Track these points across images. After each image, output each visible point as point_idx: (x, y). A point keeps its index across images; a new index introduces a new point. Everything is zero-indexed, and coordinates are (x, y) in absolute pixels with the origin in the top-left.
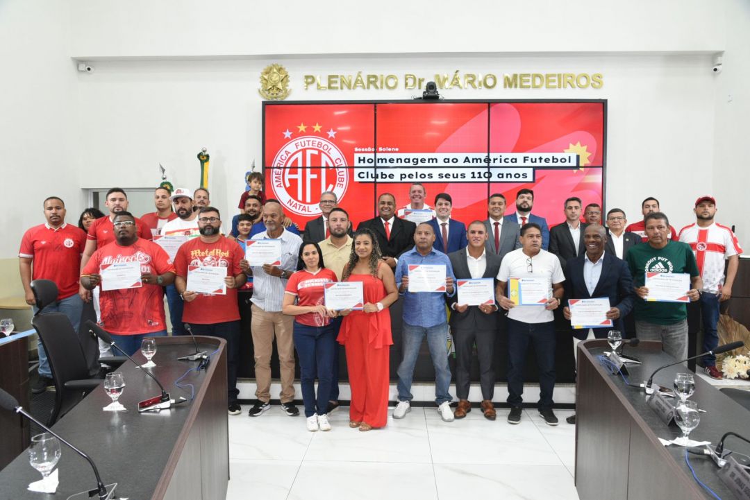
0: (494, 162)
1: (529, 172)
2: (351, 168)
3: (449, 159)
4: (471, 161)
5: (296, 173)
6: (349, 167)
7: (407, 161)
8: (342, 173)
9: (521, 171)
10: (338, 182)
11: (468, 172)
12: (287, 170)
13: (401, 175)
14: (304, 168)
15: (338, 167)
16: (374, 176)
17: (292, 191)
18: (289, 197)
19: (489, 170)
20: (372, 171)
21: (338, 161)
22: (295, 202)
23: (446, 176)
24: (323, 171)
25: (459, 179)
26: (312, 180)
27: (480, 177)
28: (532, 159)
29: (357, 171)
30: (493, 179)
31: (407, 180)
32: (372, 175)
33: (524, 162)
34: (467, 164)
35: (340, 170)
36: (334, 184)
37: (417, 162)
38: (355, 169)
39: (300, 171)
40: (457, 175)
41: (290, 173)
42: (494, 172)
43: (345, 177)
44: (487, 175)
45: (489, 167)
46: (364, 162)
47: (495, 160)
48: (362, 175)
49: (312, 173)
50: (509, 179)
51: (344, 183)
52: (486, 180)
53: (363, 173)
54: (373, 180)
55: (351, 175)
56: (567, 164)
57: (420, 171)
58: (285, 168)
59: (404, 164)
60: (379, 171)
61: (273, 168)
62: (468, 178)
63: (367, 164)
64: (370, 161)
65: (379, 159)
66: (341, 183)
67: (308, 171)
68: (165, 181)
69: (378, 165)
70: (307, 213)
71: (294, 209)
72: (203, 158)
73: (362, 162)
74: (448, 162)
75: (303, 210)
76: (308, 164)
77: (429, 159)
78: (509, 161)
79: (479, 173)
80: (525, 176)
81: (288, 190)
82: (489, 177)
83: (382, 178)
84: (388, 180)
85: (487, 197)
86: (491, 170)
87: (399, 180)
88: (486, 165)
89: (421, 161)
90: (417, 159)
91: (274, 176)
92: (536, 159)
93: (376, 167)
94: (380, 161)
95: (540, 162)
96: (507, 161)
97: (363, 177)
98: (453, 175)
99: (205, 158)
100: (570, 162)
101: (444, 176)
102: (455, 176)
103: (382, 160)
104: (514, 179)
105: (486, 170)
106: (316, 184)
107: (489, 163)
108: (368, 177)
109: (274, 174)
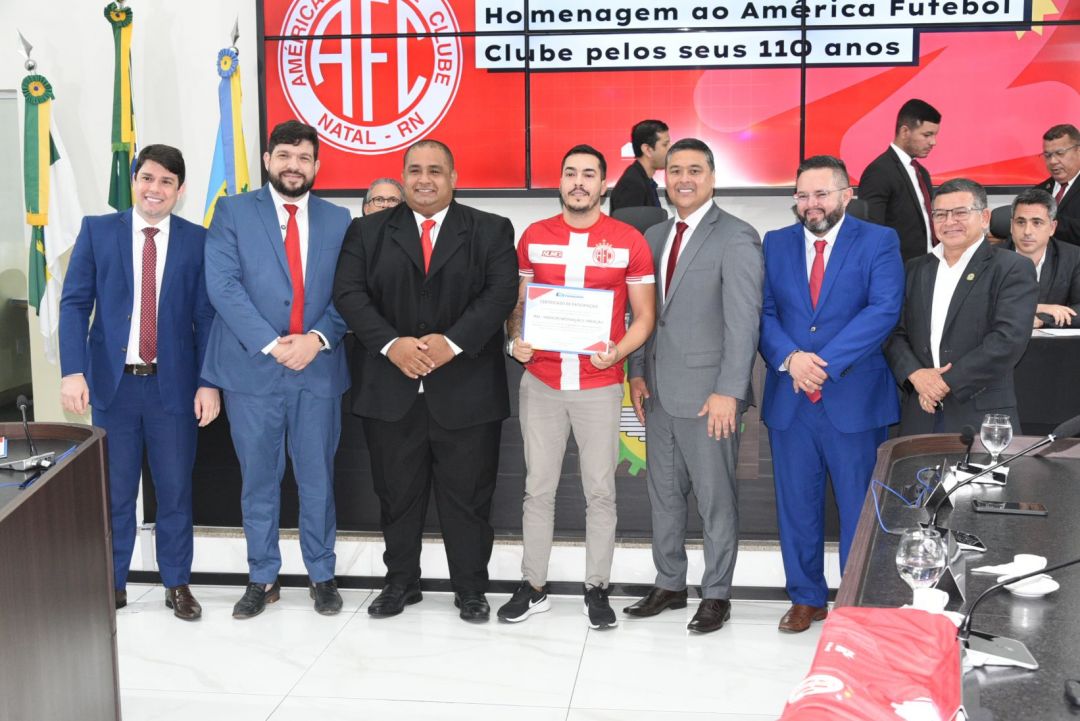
0: (818, 15)
1: (905, 38)
2: (468, 35)
3: (705, 10)
4: (760, 12)
5: (338, 50)
6: (462, 34)
7: (603, 15)
8: (449, 48)
9: (884, 37)
10: (436, 70)
11: (752, 42)
12: (317, 44)
13: (590, 51)
14: (356, 37)
15: (437, 35)
16: (522, 55)
17: (328, 94)
18: (322, 110)
19: (804, 35)
20: (518, 43)
21: (437, 19)
23: (698, 52)
24: (402, 43)
25: (731, 60)
26: (376, 66)
27: (782, 53)
28: (911, 6)
29: (482, 42)
30: (817, 56)
31: (604, 62)
32: (518, 51)
33: (893, 13)
34: (750, 21)
35: (443, 40)
36: (429, 77)
37: (628, 18)
38: (479, 40)
39: (346, 44)
40: (726, 48)
41: (323, 51)
42: (818, 39)
43: (454, 58)
44: (798, 48)
45: (804, 28)
46: (500, 21)
47: (819, 9)
48: (494, 53)
49: (375, 50)
50: (854, 58)
51: (452, 73)
52: (798, 60)
53: (498, 48)
54: (521, 64)
55: (469, 53)
56: (1000, 17)
57: (636, 41)
58: (311, 38)
59: (595, 24)
60: (535, 43)
61: (285, 38)
62: (753, 57)
63: (506, 26)
64: (514, 17)
65: (534, 13)
66: (445, 72)
67: (366, 44)
68: (32, 73)
69: (533, 26)
70: (365, 146)
71: (334, 137)
72: (119, 18)
73: (494, 20)
74: (705, 16)
75: (354, 139)
76: (366, 29)
77: (657, 11)
78: (856, 11)
79: (780, 44)
80: (893, 48)
81: (319, 91)
82: (804, 54)
83: (543, 58)
84: (557, 63)
85: (799, 104)
86: (811, 36)
87: (584, 64)
88: (797, 22)
89: (638, 15)
90: (628, 11)
91: (287, 57)
92: (921, 5)
93: (527, 33)
94: (538, 16)
95: (933, 12)
96: (849, 11)
97: (498, 58)
98: (716, 48)
99: (123, 17)
100: (1007, 11)
101: (693, 51)
102: (721, 51)
103: (543, 14)
104: (865, 58)
105: (797, 35)
106: (385, 76)
107: (804, 17)
108: (508, 58)
109: (286, 52)
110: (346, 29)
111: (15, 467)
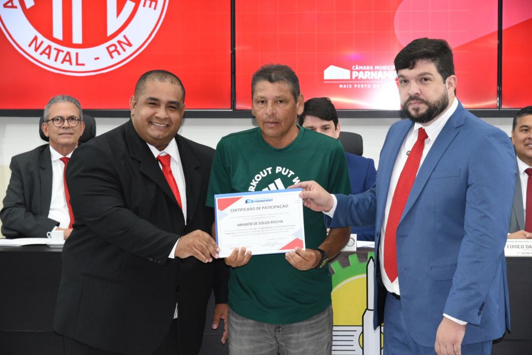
18: (33, 32)
22: (47, 42)
70: (74, 68)
71: (44, 58)
75: (64, 60)
81: (30, 14)
85: (496, 28)
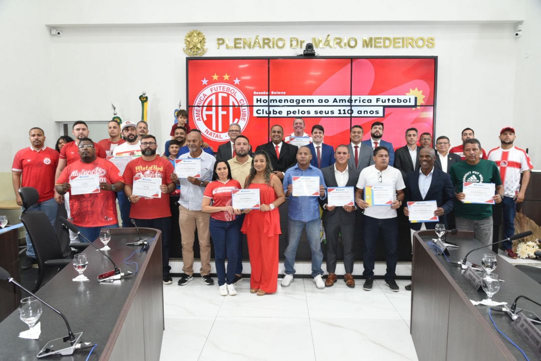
0: (355, 102)
1: (381, 110)
2: (251, 106)
3: (322, 100)
4: (338, 101)
5: (211, 110)
6: (249, 106)
7: (292, 101)
8: (245, 110)
9: (374, 109)
10: (241, 117)
11: (336, 110)
12: (205, 108)
13: (288, 112)
14: (217, 106)
15: (242, 106)
16: (267, 112)
17: (208, 123)
19: (351, 108)
20: (266, 109)
21: (242, 101)
23: (320, 112)
24: (231, 109)
25: (330, 115)
26: (223, 115)
27: (345, 113)
28: (382, 100)
29: (255, 109)
30: (355, 114)
31: (292, 115)
33: (377, 102)
34: (335, 104)
35: (243, 108)
36: (239, 118)
37: (299, 102)
38: (254, 107)
39: (214, 108)
40: (328, 111)
41: (207, 110)
42: (355, 109)
43: (247, 113)
44: (349, 112)
45: (351, 106)
46: (261, 102)
47: (355, 100)
48: (259, 112)
49: (223, 110)
50: (366, 115)
51: (246, 118)
52: (349, 115)
53: (260, 110)
54: (267, 115)
55: (251, 112)
56: (408, 104)
57: (301, 109)
58: (203, 106)
59: (289, 104)
60: (271, 109)
61: (195, 106)
62: (336, 114)
63: (262, 104)
64: (265, 101)
65: (271, 100)
66: (244, 117)
67: (220, 108)
68: (116, 116)
69: (271, 104)
72: (143, 99)
73: (259, 102)
74: (322, 102)
76: (220, 104)
77: (308, 100)
78: (366, 101)
79: (344, 110)
80: (377, 112)
82: (351, 113)
83: (274, 114)
84: (278, 115)
86: (353, 108)
87: (286, 115)
88: (349, 104)
89: (302, 101)
90: (299, 100)
91: (195, 112)
92: (385, 100)
93: (269, 106)
94: (272, 101)
95: (389, 102)
96: (364, 101)
98: (325, 111)
99: (145, 99)
100: (410, 102)
101: (318, 112)
103: (274, 100)
104: (369, 115)
105: (349, 108)
106: (226, 118)
107: (351, 103)
108: (263, 113)
109: (195, 111)
110: (214, 104)
111: (135, 244)
